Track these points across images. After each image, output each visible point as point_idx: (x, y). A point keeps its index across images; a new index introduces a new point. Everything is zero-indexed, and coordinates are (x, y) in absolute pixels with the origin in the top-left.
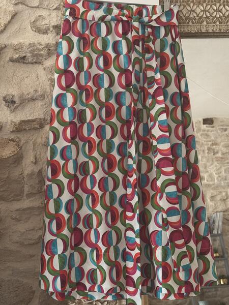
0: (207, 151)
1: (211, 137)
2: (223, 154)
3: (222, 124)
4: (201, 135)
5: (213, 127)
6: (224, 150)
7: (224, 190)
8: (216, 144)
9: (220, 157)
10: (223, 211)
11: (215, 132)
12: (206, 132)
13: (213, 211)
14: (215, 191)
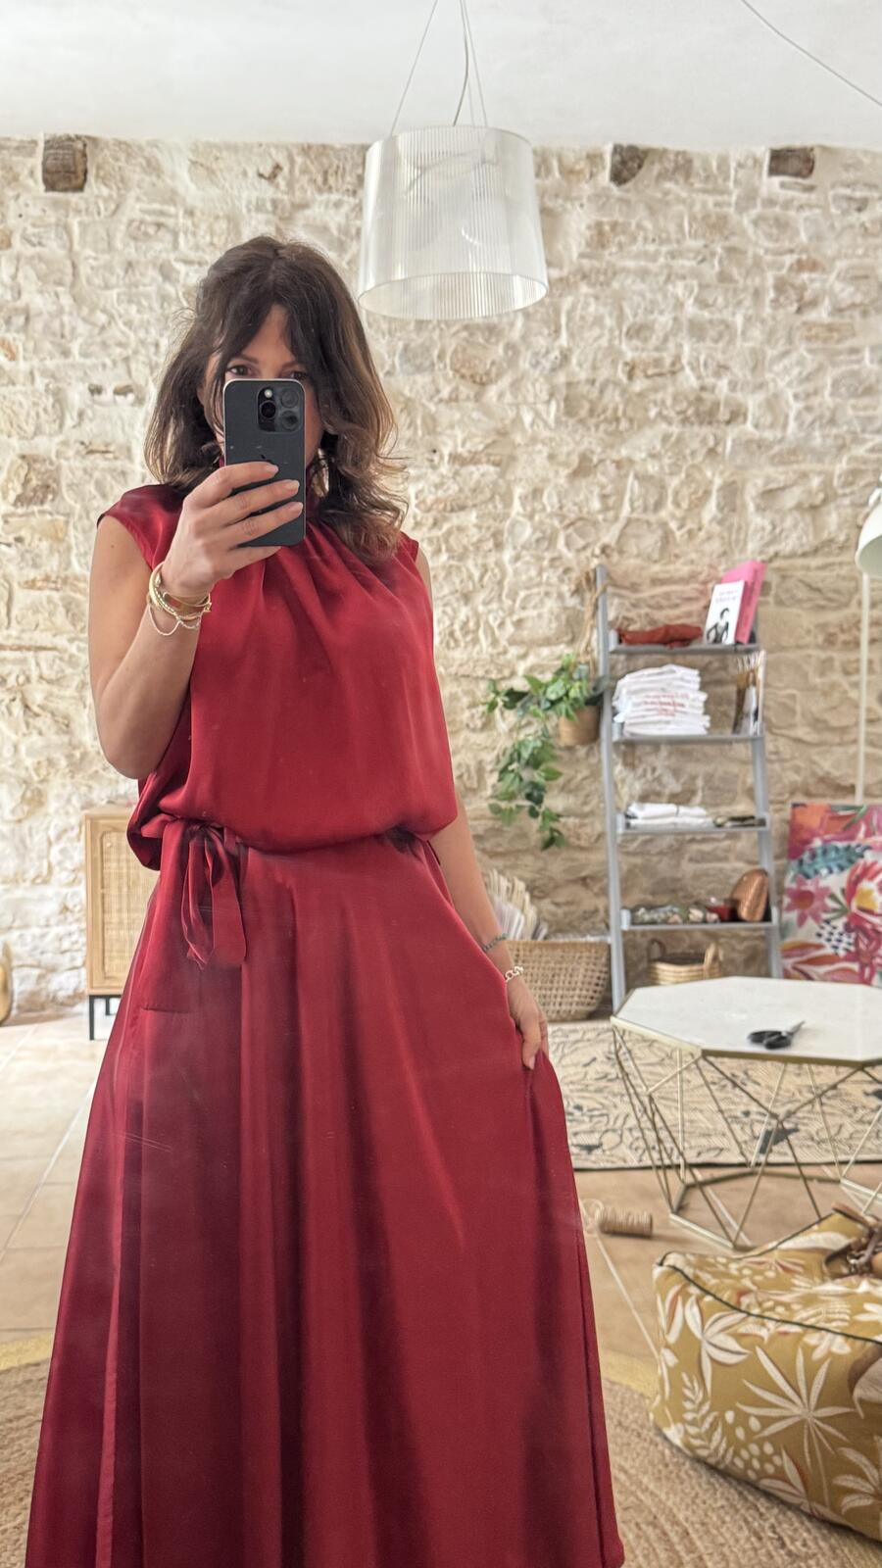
0: (772, 294)
1: (797, 233)
2: (838, 310)
3: (851, 176)
4: (755, 223)
5: (810, 189)
6: (846, 293)
7: (819, 467)
8: (814, 266)
9: (822, 325)
10: (800, 552)
11: (817, 211)
12: (777, 209)
13: (761, 553)
14: (781, 469)
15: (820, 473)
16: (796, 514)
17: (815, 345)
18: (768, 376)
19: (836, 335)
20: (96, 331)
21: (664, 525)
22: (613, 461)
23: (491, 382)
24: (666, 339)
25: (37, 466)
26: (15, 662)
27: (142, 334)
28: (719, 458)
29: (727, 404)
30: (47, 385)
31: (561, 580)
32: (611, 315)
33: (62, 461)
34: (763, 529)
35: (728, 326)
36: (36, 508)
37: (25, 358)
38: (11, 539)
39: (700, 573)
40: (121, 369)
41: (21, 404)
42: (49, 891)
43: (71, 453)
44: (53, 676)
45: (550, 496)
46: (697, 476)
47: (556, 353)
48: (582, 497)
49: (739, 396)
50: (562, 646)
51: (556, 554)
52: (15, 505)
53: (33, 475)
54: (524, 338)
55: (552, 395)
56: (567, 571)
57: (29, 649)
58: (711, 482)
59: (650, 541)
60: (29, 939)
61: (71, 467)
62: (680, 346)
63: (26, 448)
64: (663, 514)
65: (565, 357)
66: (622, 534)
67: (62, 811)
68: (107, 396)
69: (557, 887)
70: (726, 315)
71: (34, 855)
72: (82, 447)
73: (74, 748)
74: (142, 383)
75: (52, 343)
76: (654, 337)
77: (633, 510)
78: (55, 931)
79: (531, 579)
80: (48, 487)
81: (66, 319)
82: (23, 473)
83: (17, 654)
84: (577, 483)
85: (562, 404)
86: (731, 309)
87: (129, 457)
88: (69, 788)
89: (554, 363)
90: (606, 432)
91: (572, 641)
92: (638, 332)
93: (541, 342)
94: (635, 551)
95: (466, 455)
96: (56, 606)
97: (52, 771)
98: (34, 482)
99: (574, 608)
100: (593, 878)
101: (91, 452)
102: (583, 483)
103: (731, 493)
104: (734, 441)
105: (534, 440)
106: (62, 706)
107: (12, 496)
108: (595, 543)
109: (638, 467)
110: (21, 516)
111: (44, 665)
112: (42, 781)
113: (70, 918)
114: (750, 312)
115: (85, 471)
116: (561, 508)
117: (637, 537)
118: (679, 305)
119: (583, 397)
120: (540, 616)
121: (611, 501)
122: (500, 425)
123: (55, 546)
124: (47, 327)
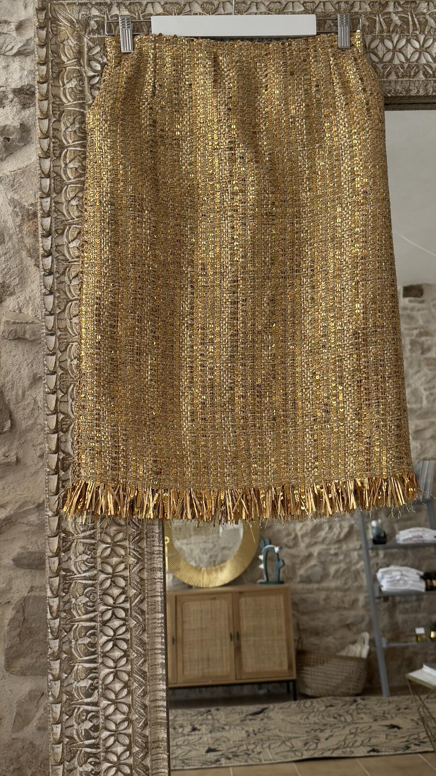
0: (409, 347)
1: (417, 321)
5: (423, 302)
8: (427, 334)
11: (426, 311)
12: (408, 312)
13: (417, 459)
14: (422, 421)
16: (431, 441)
17: (432, 367)
18: (411, 381)
69: (335, 630)
100: (352, 624)
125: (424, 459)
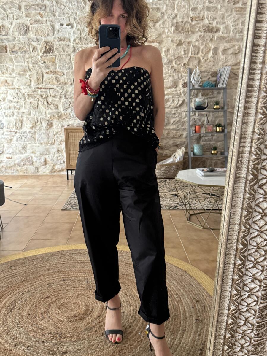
2: (244, 4)
9: (240, 8)
10: (232, 65)
13: (222, 65)
14: (228, 44)
15: (238, 45)
16: (232, 55)
17: (238, 13)
18: (226, 20)
19: (243, 10)
20: (62, 10)
21: (199, 58)
22: (187, 42)
23: (157, 22)
24: (201, 11)
25: (48, 44)
26: (44, 92)
27: (72, 11)
28: (213, 41)
29: (216, 27)
30: (50, 24)
31: (174, 72)
32: (187, 5)
33: (54, 43)
34: (223, 59)
35: (216, 8)
36: (48, 54)
37: (45, 17)
38: (42, 62)
39: (208, 70)
40: (68, 19)
41: (44, 28)
42: (55, 146)
43: (56, 41)
44: (53, 95)
45: (171, 51)
46: (208, 45)
47: (174, 15)
48: (179, 51)
49: (218, 26)
50: (173, 89)
51: (173, 66)
52: (43, 53)
53: (47, 46)
54: (166, 11)
55: (172, 25)
56: (175, 70)
57: (47, 89)
58: (211, 47)
59: (196, 62)
60: (50, 157)
61: (56, 44)
62: (204, 13)
63: (46, 39)
64: (199, 55)
65: (176, 16)
66: (189, 60)
67: (57, 128)
68: (64, 26)
69: (170, 147)
70: (216, 5)
71: (51, 138)
72: (59, 39)
73: (59, 113)
74: (73, 23)
75: (51, 13)
76: (198, 11)
77: (192, 54)
78: (56, 155)
79: (166, 72)
80: (50, 49)
81: (54, 7)
82: (45, 46)
83: (45, 90)
84: (178, 47)
85: (175, 27)
86: (217, 3)
87: (70, 41)
88: (58, 122)
89: (173, 17)
90: (185, 34)
91: (176, 87)
92: (194, 9)
93: (170, 12)
94: (192, 65)
95: (151, 40)
96: (53, 78)
97: (54, 118)
98: (48, 48)
99: (176, 79)
100: (179, 145)
101: (61, 40)
102: (180, 47)
103: (216, 50)
104: (217, 37)
105: (168, 37)
106: (56, 103)
107: (43, 51)
108: (182, 63)
109: (193, 44)
110: (45, 56)
111: (51, 92)
112: (52, 120)
113: (60, 153)
114: (222, 4)
115: (59, 45)
116: (174, 54)
117: (193, 61)
118: (204, 3)
119: (181, 26)
120: (168, 81)
121: (186, 52)
122: (160, 33)
123: (53, 63)
124: (50, 9)
125: (226, 66)
